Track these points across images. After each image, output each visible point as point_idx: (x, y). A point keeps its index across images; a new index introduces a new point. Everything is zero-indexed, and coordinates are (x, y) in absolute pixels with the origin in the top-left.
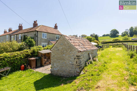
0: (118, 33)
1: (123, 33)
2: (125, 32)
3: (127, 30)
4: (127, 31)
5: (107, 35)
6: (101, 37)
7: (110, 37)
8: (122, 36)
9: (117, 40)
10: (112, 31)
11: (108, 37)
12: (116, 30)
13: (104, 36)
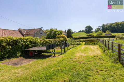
0: (92, 29)
1: (96, 30)
2: (98, 28)
3: (100, 26)
4: (99, 28)
5: (83, 31)
6: (77, 33)
7: (85, 33)
8: (95, 32)
9: (91, 35)
10: (86, 27)
11: (84, 33)
12: (90, 26)
13: (80, 32)
